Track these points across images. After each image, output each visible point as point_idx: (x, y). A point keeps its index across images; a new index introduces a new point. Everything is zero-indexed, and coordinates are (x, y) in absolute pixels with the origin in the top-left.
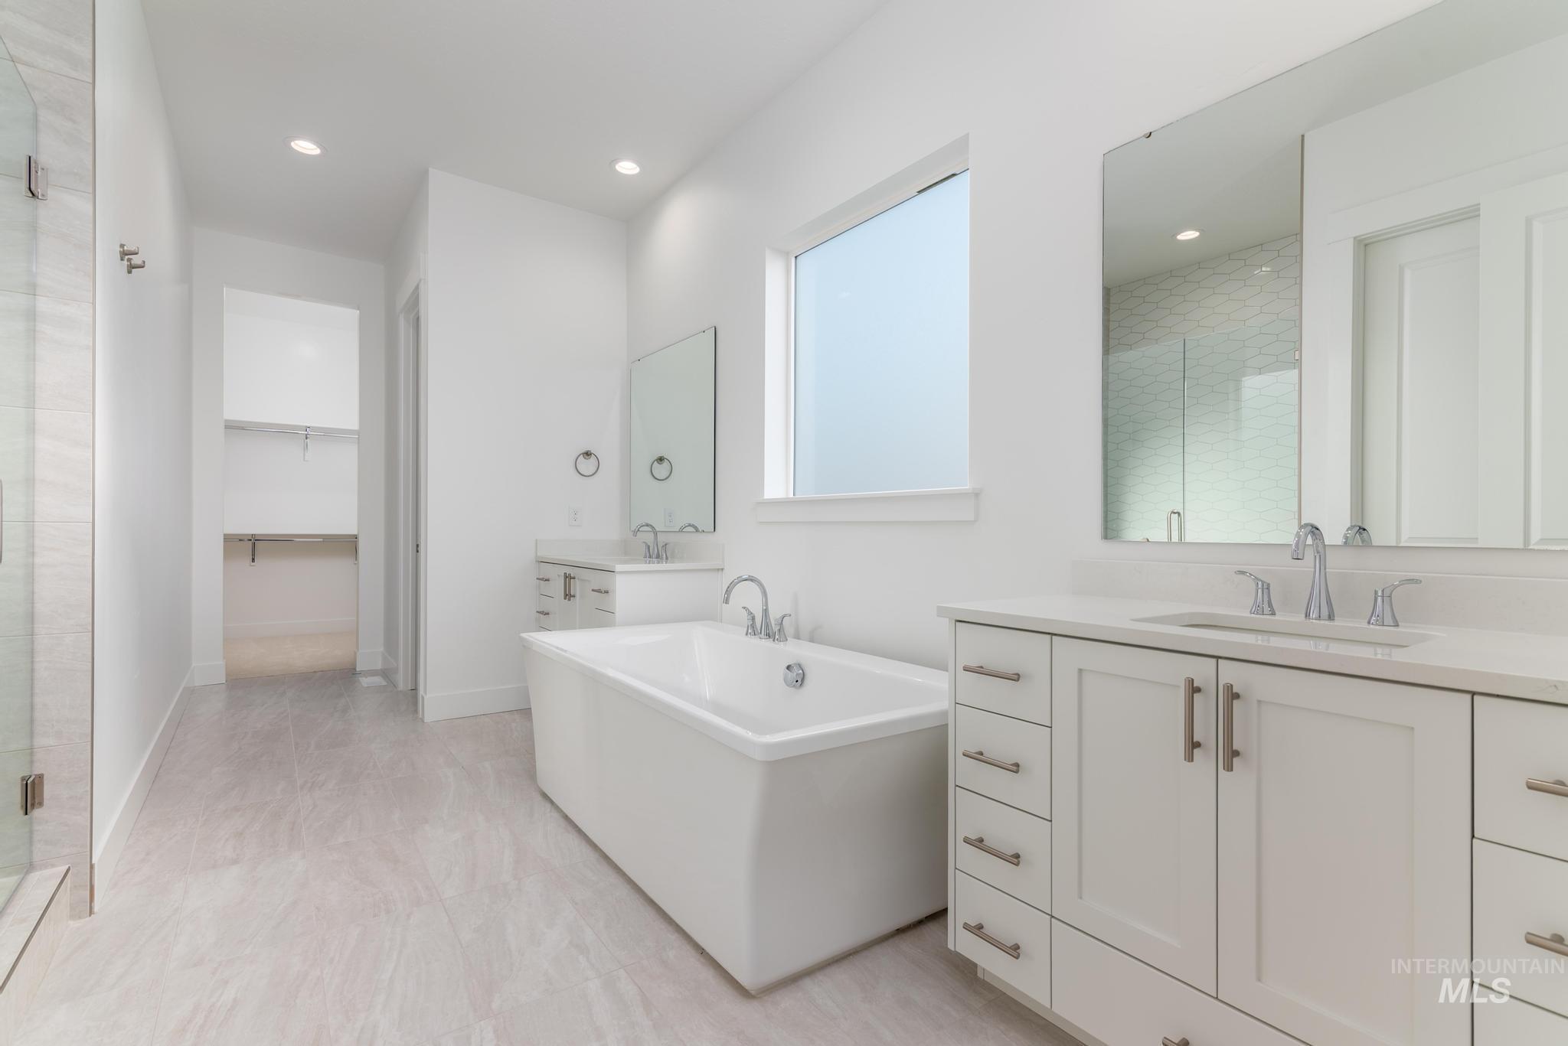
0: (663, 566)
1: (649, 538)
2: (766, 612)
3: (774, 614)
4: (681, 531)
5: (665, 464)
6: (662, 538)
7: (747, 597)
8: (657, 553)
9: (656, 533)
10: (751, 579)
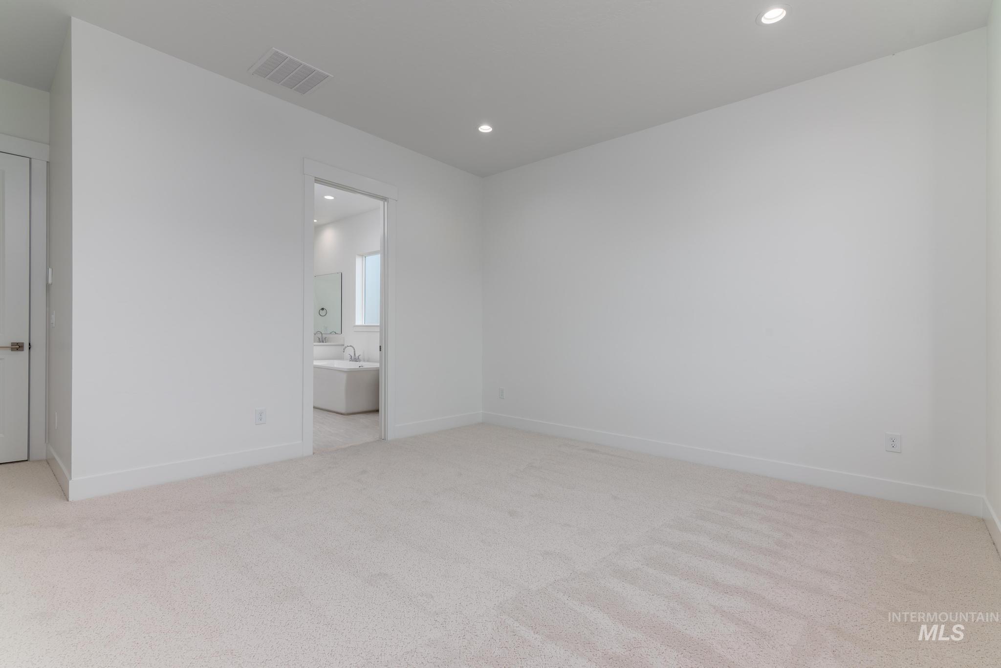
0: (324, 344)
1: (320, 336)
2: (355, 354)
3: (357, 355)
4: (331, 333)
5: (324, 311)
6: (324, 336)
7: (349, 351)
8: (322, 340)
9: (322, 334)
10: (350, 346)
